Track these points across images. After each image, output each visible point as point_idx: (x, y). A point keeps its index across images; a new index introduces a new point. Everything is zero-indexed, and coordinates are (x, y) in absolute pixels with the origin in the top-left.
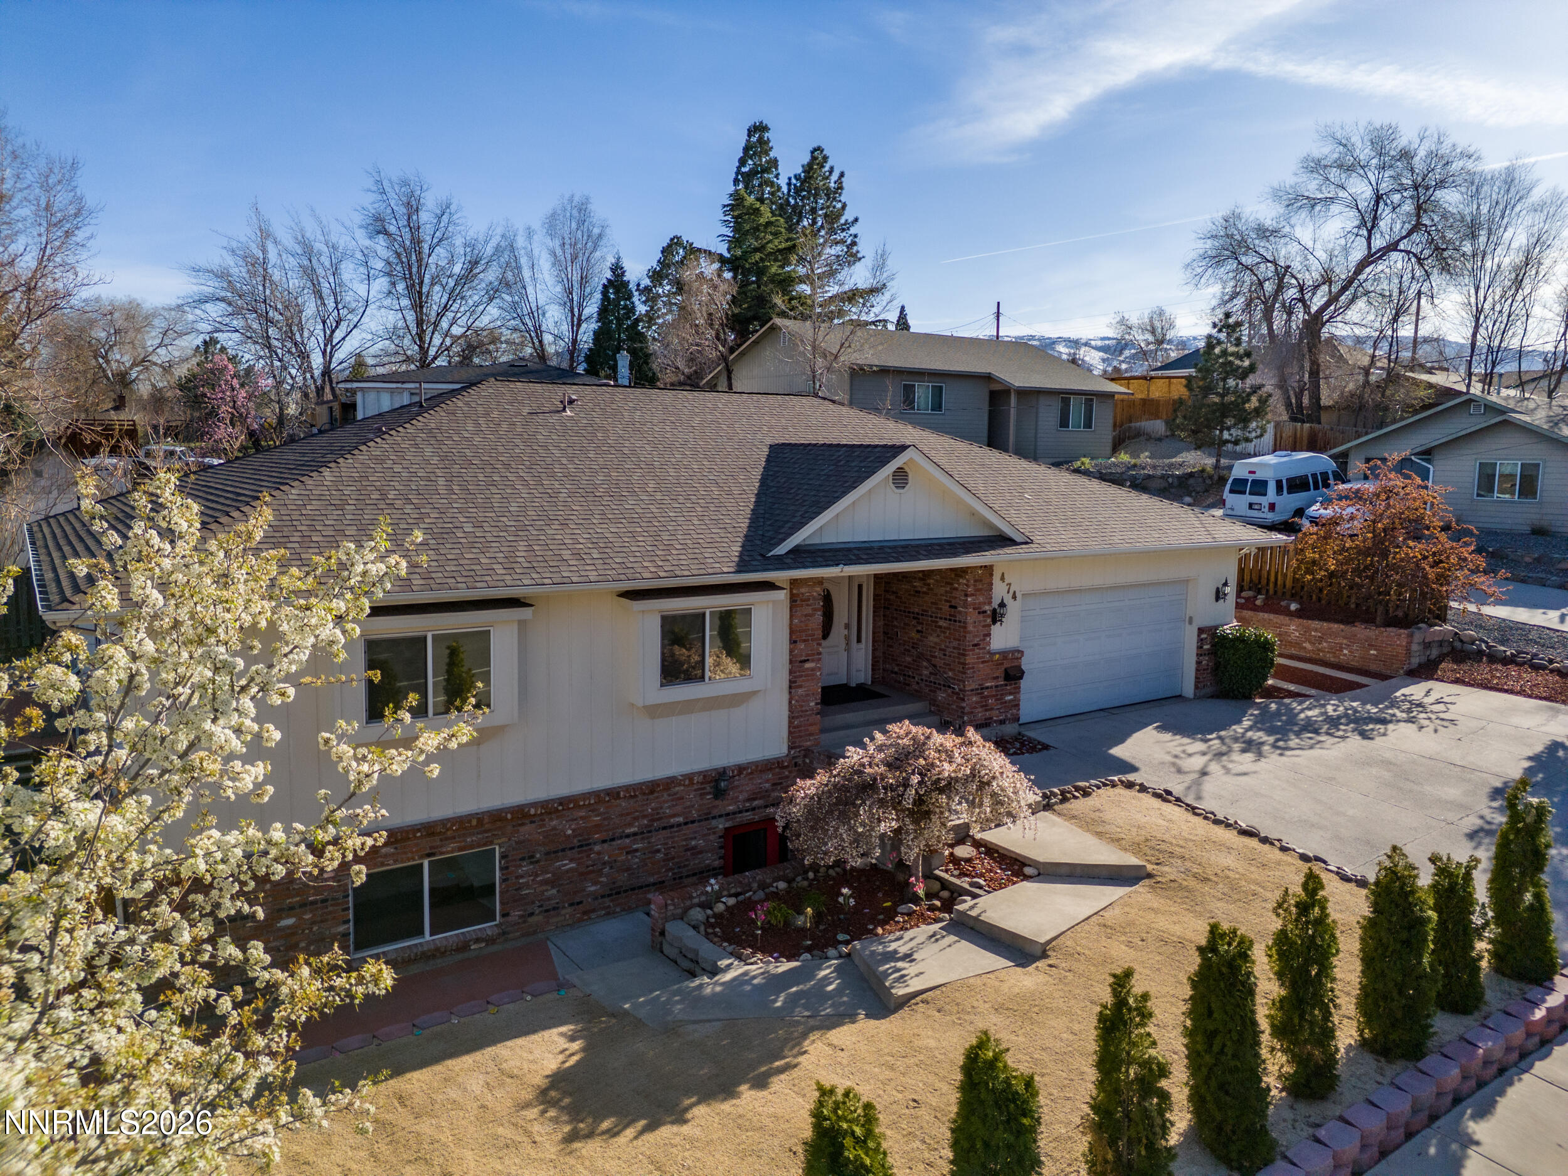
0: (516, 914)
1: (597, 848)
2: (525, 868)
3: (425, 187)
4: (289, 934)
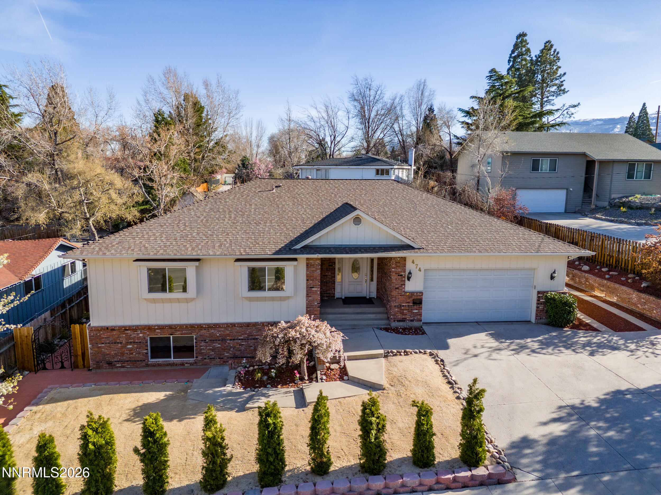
0: (200, 358)
1: (228, 341)
2: (203, 344)
4: (130, 350)
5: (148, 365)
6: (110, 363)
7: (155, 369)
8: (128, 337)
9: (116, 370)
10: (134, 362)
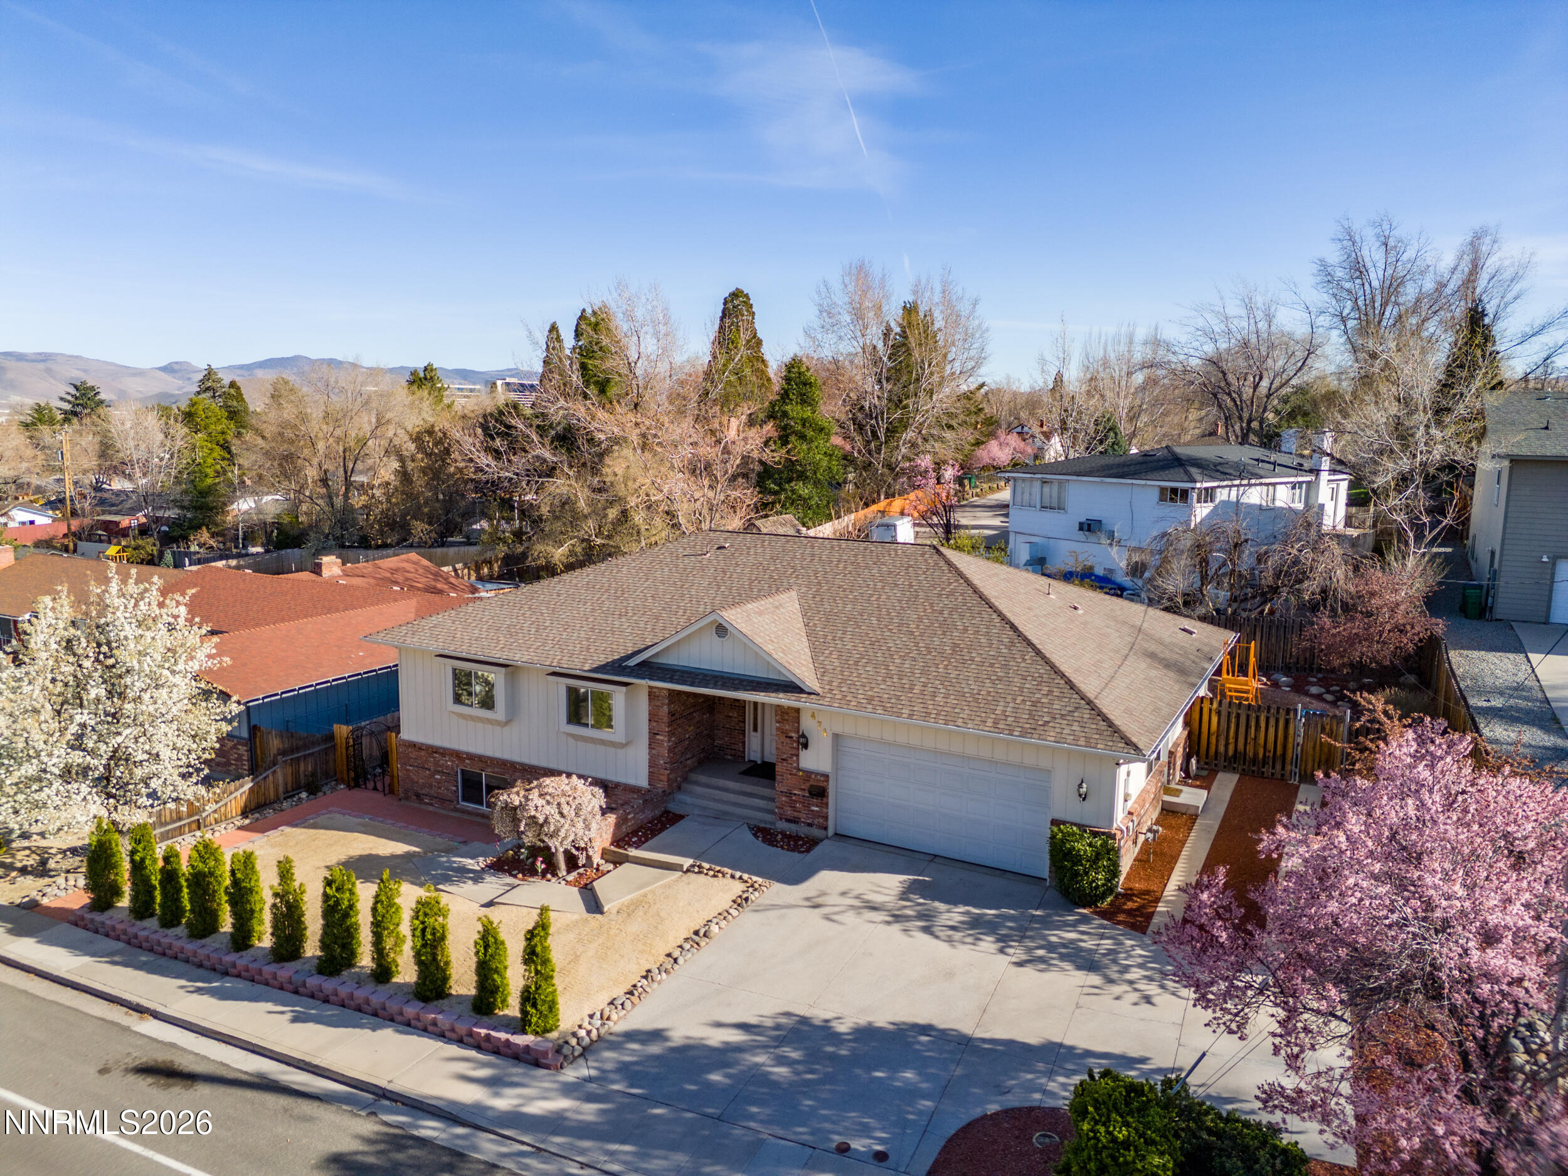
3: (1394, 224)
4: (439, 782)
5: (456, 810)
6: (418, 796)
7: (466, 817)
8: (436, 763)
9: (424, 807)
10: (443, 800)
